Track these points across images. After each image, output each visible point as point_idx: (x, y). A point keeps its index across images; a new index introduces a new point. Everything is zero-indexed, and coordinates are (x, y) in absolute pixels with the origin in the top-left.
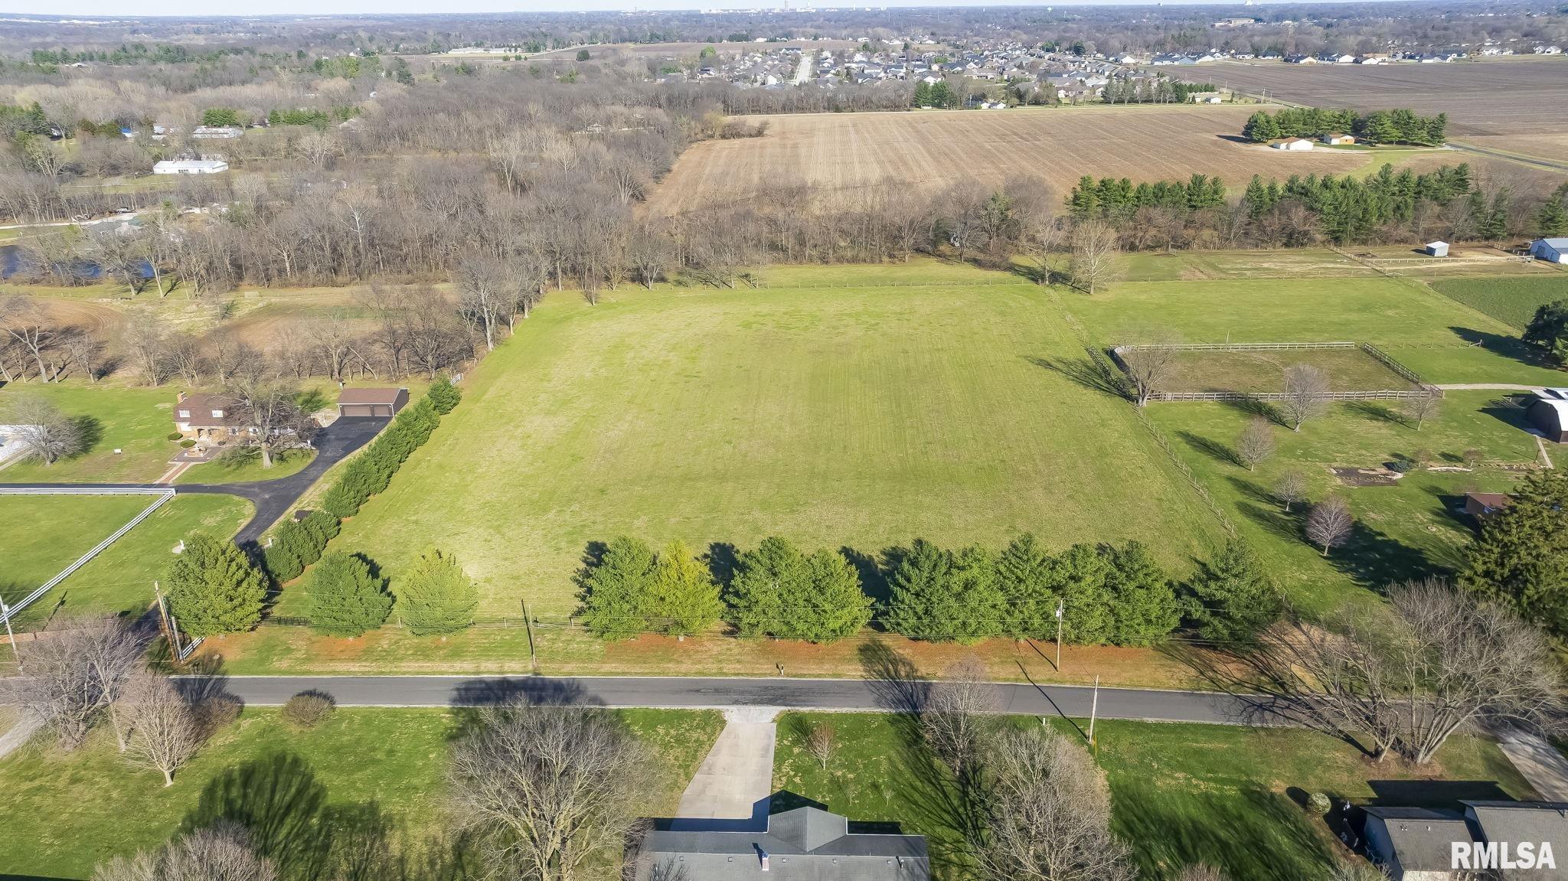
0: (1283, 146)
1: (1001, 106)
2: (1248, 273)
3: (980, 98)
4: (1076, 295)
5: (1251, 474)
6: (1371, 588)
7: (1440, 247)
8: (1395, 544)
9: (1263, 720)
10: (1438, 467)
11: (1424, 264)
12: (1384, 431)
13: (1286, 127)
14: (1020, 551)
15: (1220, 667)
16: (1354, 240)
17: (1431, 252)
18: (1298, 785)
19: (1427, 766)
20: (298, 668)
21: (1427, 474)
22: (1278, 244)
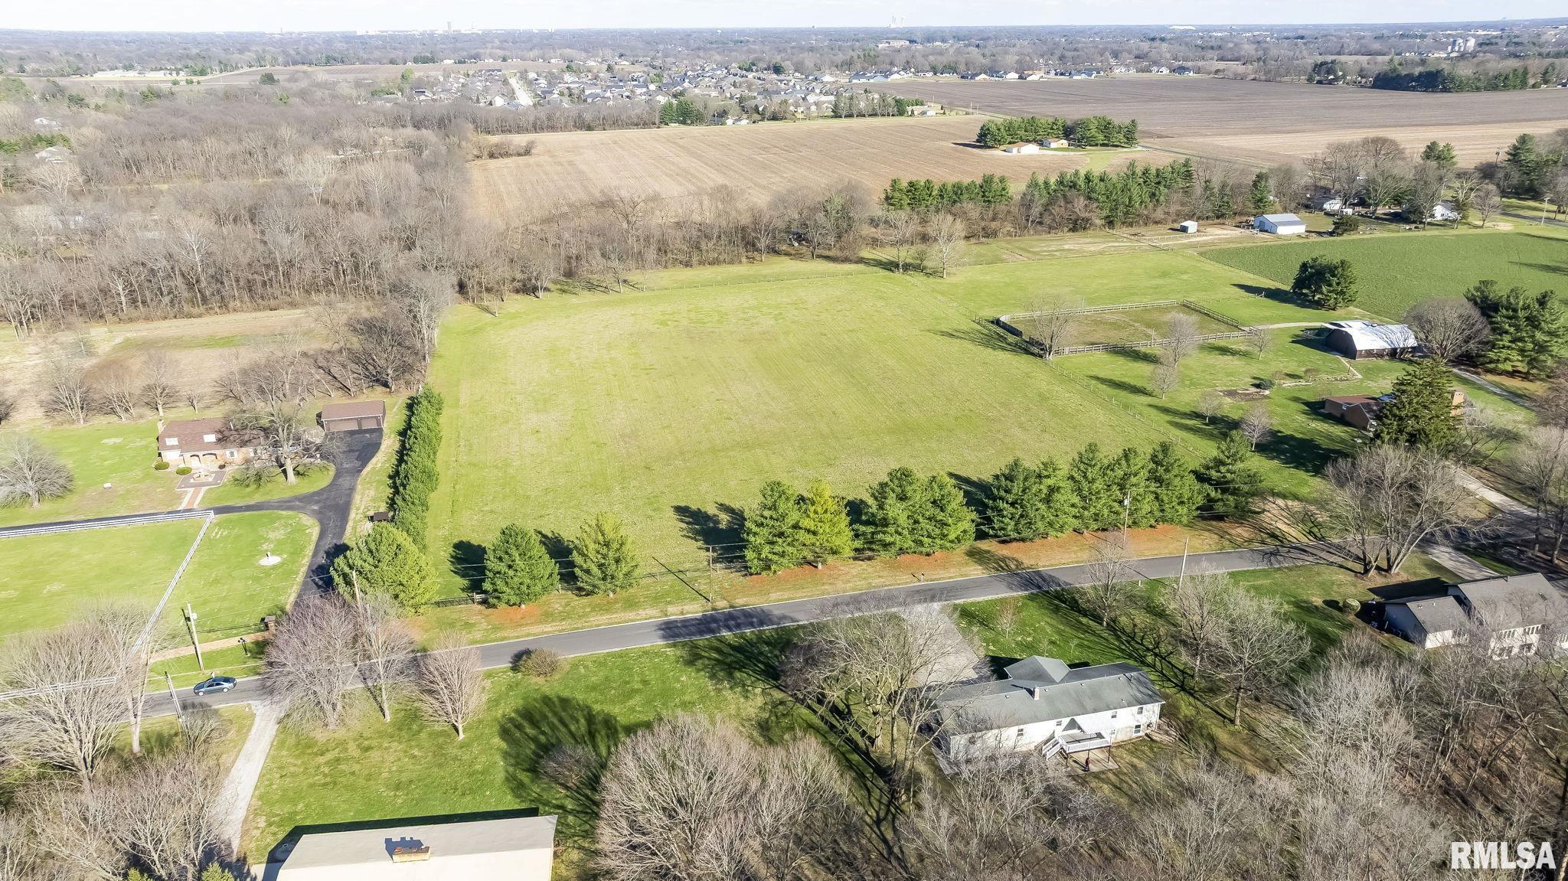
0: (1015, 150)
1: (744, 122)
2: (1057, 253)
3: (721, 115)
4: (931, 280)
5: (1164, 401)
6: (1296, 467)
7: (1192, 225)
8: (1292, 437)
9: (1279, 562)
10: (1289, 383)
11: (1182, 240)
12: (1237, 362)
13: (1014, 134)
14: (1086, 461)
15: (1233, 532)
16: (1123, 223)
17: (1184, 229)
18: (1328, 598)
19: (1398, 574)
20: (493, 636)
21: (1284, 389)
22: (1066, 229)
